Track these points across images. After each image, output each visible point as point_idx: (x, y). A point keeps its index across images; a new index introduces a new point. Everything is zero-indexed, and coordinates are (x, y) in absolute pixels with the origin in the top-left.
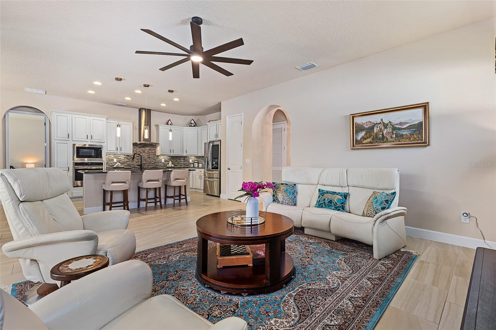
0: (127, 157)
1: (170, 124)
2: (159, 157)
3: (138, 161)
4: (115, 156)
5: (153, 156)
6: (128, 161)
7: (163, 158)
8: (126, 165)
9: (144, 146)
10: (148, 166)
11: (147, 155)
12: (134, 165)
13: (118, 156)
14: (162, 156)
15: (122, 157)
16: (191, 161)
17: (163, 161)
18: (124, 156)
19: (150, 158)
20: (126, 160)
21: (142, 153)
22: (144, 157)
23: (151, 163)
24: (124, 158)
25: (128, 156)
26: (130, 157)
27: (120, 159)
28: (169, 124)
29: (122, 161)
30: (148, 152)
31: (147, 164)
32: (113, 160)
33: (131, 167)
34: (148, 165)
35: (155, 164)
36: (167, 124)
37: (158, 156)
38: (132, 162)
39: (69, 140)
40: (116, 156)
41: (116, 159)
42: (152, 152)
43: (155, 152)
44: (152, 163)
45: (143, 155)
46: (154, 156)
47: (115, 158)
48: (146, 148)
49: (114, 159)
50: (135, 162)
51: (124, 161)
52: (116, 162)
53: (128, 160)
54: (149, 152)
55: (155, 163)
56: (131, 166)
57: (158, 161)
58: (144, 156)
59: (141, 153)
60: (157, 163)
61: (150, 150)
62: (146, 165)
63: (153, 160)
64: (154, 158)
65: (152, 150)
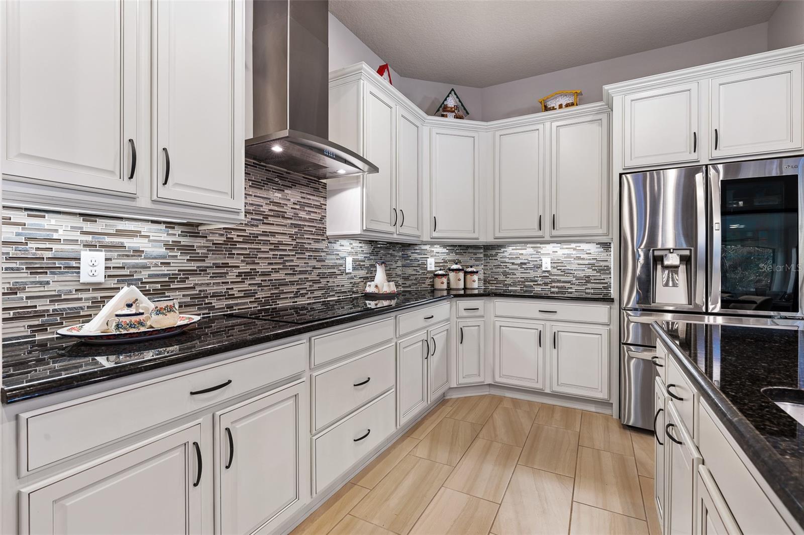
0: (185, 241)
2: (337, 246)
3: (246, 268)
4: (88, 227)
6: (193, 273)
7: (348, 254)
10: (297, 295)
11: (291, 236)
12: (232, 297)
13: (120, 233)
14: (345, 242)
16: (431, 264)
17: (349, 265)
18: (164, 237)
19: (302, 249)
20: (181, 262)
21: (271, 220)
22: (280, 243)
24: (169, 247)
27: (138, 252)
29: (154, 271)
31: (292, 283)
32: (71, 264)
33: (213, 308)
34: (294, 288)
35: (324, 281)
37: (332, 241)
41: (104, 256)
42: (313, 216)
43: (320, 220)
44: (314, 276)
45: (275, 229)
46: (317, 241)
47: (89, 246)
49: (87, 256)
50: (232, 276)
51: (165, 270)
52: (100, 278)
53: (193, 266)
54: (302, 214)
55: (322, 276)
56: (216, 303)
57: (333, 267)
58: (279, 238)
59: (266, 216)
60: (333, 275)
61: (303, 206)
63: (316, 265)
64: (316, 250)
65: (309, 205)
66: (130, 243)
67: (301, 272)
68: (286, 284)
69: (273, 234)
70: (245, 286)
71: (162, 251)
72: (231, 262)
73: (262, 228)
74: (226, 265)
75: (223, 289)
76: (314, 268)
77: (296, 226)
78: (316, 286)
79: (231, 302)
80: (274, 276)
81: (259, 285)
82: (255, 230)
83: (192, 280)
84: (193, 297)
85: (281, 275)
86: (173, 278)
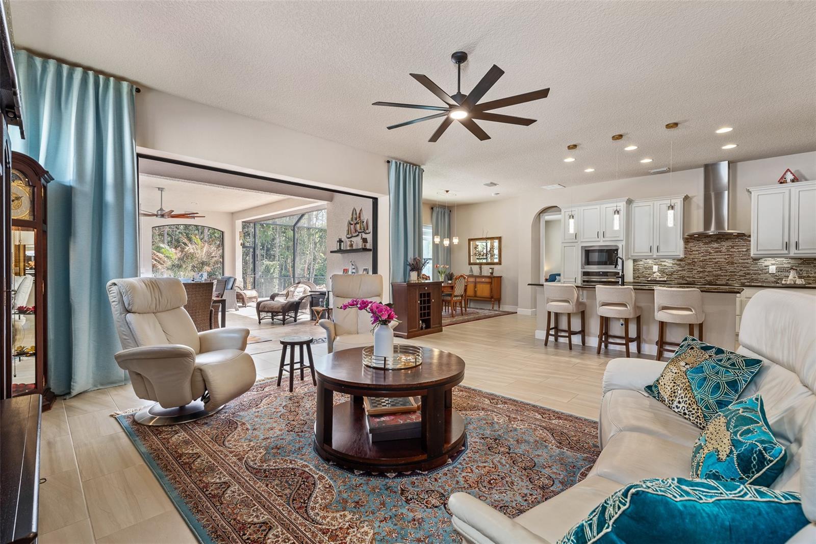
0: (678, 263)
1: (793, 181)
2: (762, 261)
3: (702, 270)
4: (655, 261)
5: (741, 259)
6: (681, 271)
7: (773, 264)
8: (676, 276)
9: (718, 239)
11: (725, 259)
12: (695, 278)
13: (661, 262)
14: (770, 259)
15: (669, 263)
17: (772, 269)
18: (672, 262)
19: (732, 263)
20: (677, 268)
23: (736, 275)
24: (673, 264)
25: (681, 260)
26: (684, 262)
27: (665, 266)
28: (789, 181)
29: (669, 270)
30: (728, 251)
31: (726, 276)
32: (651, 268)
36: (782, 181)
37: (756, 260)
38: (688, 271)
39: (577, 242)
40: (657, 261)
41: (657, 266)
42: (741, 250)
43: (746, 251)
44: (741, 273)
45: (716, 257)
46: (744, 259)
47: (655, 265)
48: (723, 243)
49: (654, 266)
50: (695, 272)
51: (672, 270)
52: (656, 271)
53: (681, 269)
54: (732, 250)
55: (748, 274)
56: (688, 279)
57: (757, 270)
58: (717, 260)
60: (757, 274)
61: (733, 247)
62: (721, 277)
63: (743, 269)
64: (742, 263)
65: (739, 246)
66: (663, 263)
67: (731, 272)
68: (722, 276)
69: (715, 259)
70: (701, 275)
71: (672, 265)
72: (694, 268)
73: (708, 257)
74: (692, 269)
75: (691, 275)
76: (741, 270)
77: (728, 255)
78: (743, 278)
79: (694, 279)
80: (714, 273)
81: (707, 275)
82: (705, 258)
83: (680, 273)
84: (680, 277)
85: (719, 272)
86: (674, 272)
